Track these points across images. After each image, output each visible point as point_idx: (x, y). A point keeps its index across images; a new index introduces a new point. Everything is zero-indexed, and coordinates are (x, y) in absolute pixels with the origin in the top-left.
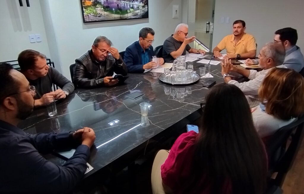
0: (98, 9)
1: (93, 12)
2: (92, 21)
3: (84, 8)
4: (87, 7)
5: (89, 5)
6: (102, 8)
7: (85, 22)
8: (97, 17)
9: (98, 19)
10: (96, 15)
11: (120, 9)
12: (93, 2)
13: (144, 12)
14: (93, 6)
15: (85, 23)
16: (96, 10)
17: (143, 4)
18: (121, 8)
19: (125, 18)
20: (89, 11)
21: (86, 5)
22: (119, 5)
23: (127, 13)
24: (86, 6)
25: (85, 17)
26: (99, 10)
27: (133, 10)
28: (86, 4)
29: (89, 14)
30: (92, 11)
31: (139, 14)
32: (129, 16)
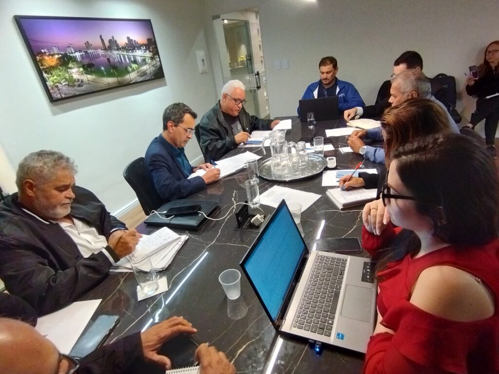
0: (74, 70)
1: (66, 79)
2: (67, 96)
3: (44, 73)
4: (51, 70)
5: (53, 64)
6: (81, 69)
7: (52, 100)
8: (76, 88)
9: (78, 91)
10: (71, 83)
11: (114, 67)
12: (59, 59)
13: (156, 67)
14: (60, 66)
15: (55, 103)
16: (70, 74)
17: (151, 54)
18: (116, 65)
19: (126, 83)
20: (55, 77)
21: (47, 66)
22: (111, 60)
23: (129, 73)
24: (47, 68)
25: (51, 91)
26: (76, 72)
27: (136, 65)
28: (46, 64)
29: (58, 82)
30: (62, 77)
31: (148, 72)
32: (134, 77)
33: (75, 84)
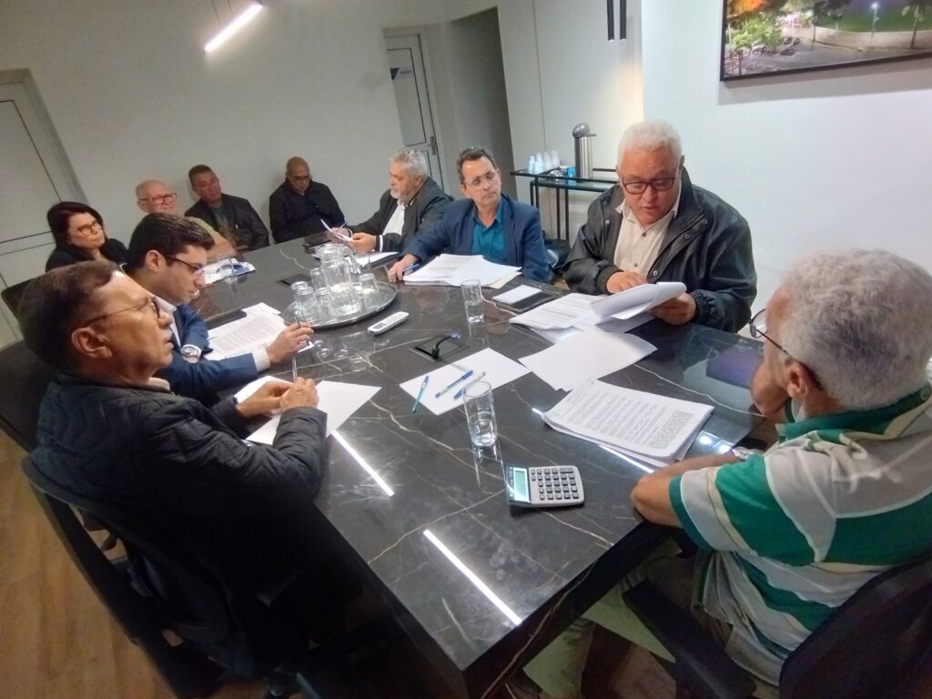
0: (789, 18)
1: (764, 37)
3: (729, 26)
4: (743, 19)
5: (752, 6)
7: (725, 78)
9: (778, 64)
10: (772, 46)
15: (728, 84)
16: (777, 27)
21: (741, 10)
24: (737, 17)
25: (726, 62)
26: (793, 22)
28: (740, 7)
29: (745, 45)
33: (778, 48)
